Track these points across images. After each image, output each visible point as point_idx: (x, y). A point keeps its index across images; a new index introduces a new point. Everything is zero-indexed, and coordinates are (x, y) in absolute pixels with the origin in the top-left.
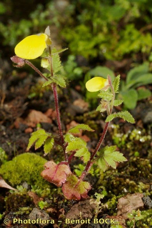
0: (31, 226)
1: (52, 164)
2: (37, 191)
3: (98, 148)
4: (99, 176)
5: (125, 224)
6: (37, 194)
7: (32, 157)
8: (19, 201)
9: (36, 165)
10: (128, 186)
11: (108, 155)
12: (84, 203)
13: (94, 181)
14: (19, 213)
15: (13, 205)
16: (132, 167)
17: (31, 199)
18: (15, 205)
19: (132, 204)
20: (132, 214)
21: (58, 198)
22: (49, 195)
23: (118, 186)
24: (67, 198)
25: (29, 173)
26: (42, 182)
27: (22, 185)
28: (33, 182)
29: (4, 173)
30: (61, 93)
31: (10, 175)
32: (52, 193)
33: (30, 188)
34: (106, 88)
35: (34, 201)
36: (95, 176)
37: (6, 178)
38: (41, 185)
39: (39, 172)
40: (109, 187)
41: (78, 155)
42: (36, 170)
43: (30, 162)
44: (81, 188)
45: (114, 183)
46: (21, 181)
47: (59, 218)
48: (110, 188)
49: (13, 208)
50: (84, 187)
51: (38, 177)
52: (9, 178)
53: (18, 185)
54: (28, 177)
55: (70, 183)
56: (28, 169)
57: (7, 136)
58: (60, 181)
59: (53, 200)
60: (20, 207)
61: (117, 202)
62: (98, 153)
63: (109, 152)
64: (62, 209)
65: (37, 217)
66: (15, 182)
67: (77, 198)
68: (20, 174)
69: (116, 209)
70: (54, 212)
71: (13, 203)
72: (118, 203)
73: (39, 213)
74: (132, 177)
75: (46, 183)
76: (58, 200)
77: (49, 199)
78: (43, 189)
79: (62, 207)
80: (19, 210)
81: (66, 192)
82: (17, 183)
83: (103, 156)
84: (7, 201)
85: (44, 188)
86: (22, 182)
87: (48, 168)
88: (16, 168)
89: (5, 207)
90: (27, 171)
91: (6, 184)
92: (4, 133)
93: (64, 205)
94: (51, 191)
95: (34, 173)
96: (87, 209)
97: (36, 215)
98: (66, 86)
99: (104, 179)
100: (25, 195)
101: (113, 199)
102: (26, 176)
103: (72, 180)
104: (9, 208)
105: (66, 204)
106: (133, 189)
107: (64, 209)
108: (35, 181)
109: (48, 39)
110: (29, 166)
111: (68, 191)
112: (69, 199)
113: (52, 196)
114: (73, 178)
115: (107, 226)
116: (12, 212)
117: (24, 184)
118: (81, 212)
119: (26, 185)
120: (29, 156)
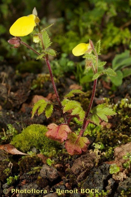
0: (43, 180)
1: (54, 125)
2: (45, 153)
3: (90, 106)
4: (96, 135)
5: (122, 166)
6: (45, 156)
7: (37, 127)
8: (30, 162)
9: (41, 132)
10: (121, 139)
11: (100, 111)
12: (85, 156)
13: (92, 140)
14: (31, 173)
15: (26, 167)
16: (124, 125)
17: (40, 159)
18: (27, 166)
19: (126, 151)
20: (126, 156)
21: (63, 157)
22: (55, 155)
23: (113, 139)
24: (70, 154)
25: (36, 139)
26: (48, 145)
27: (31, 150)
28: (40, 146)
29: (16, 143)
30: (58, 82)
31: (20, 144)
32: (58, 153)
33: (38, 152)
34: (89, 51)
35: (43, 161)
36: (93, 136)
37: (17, 146)
38: (48, 148)
39: (44, 137)
40: (105, 142)
41: (74, 113)
42: (42, 136)
43: (36, 131)
44: (81, 143)
45: (109, 137)
46: (30, 147)
47: (66, 171)
48: (107, 142)
49: (26, 169)
50: (83, 142)
51: (44, 142)
52: (20, 146)
53: (28, 151)
54: (36, 143)
55: (71, 140)
56: (35, 136)
57: (15, 118)
58: (62, 138)
59: (59, 158)
60: (32, 167)
61: (113, 152)
62: (91, 111)
63: (101, 108)
64: (68, 164)
65: (46, 172)
66: (25, 148)
67: (79, 153)
68: (28, 141)
69: (114, 157)
70: (61, 167)
71: (25, 165)
72: (115, 152)
73: (48, 168)
74: (124, 132)
75: (52, 146)
76: (63, 158)
77: (56, 158)
78: (49, 151)
79: (67, 163)
80: (31, 170)
81: (69, 149)
82: (27, 149)
83: (96, 113)
84: (21, 164)
85: (51, 150)
86: (32, 148)
87: (51, 130)
88: (24, 137)
89: (19, 170)
90: (35, 138)
91: (18, 151)
92: (13, 116)
93: (69, 161)
94: (57, 152)
95: (41, 139)
96: (88, 160)
97: (46, 170)
98: (56, 55)
99: (100, 138)
100: (35, 157)
101: (109, 149)
102: (34, 142)
103: (73, 137)
104: (22, 169)
105: (70, 160)
106: (126, 141)
107: (70, 164)
108: (42, 145)
109: (36, 18)
110: (35, 134)
111: (70, 147)
112: (72, 154)
113: (58, 156)
114: (73, 135)
115: (107, 170)
116: (26, 173)
117: (33, 150)
118: (83, 162)
119: (35, 150)
120: (35, 127)
